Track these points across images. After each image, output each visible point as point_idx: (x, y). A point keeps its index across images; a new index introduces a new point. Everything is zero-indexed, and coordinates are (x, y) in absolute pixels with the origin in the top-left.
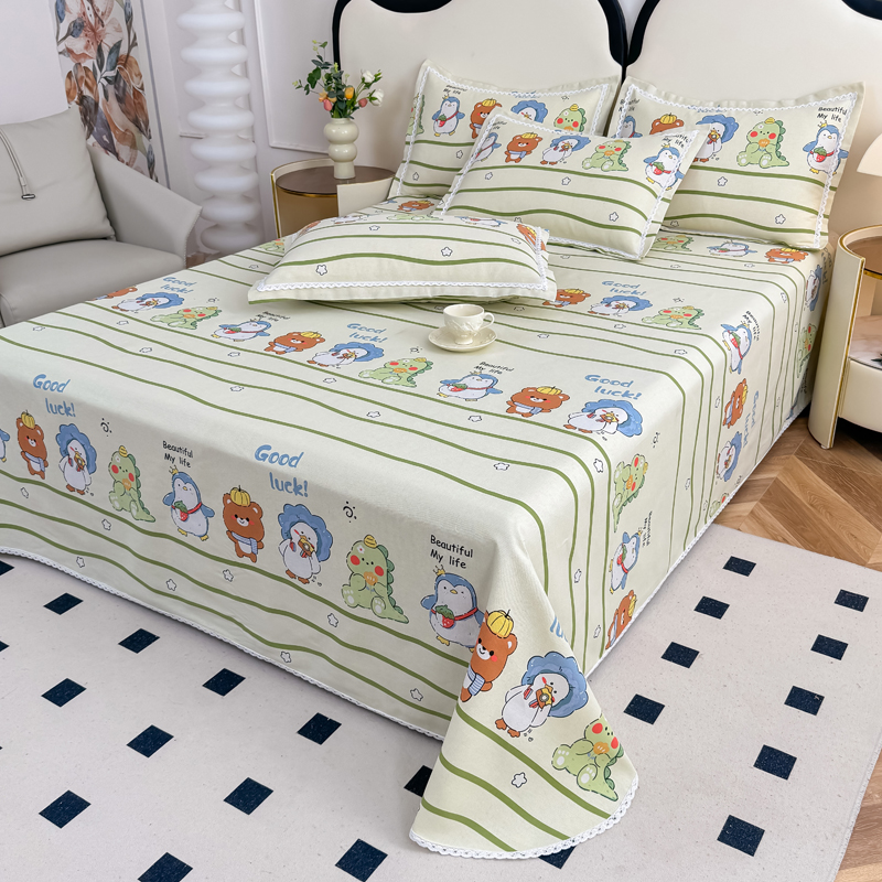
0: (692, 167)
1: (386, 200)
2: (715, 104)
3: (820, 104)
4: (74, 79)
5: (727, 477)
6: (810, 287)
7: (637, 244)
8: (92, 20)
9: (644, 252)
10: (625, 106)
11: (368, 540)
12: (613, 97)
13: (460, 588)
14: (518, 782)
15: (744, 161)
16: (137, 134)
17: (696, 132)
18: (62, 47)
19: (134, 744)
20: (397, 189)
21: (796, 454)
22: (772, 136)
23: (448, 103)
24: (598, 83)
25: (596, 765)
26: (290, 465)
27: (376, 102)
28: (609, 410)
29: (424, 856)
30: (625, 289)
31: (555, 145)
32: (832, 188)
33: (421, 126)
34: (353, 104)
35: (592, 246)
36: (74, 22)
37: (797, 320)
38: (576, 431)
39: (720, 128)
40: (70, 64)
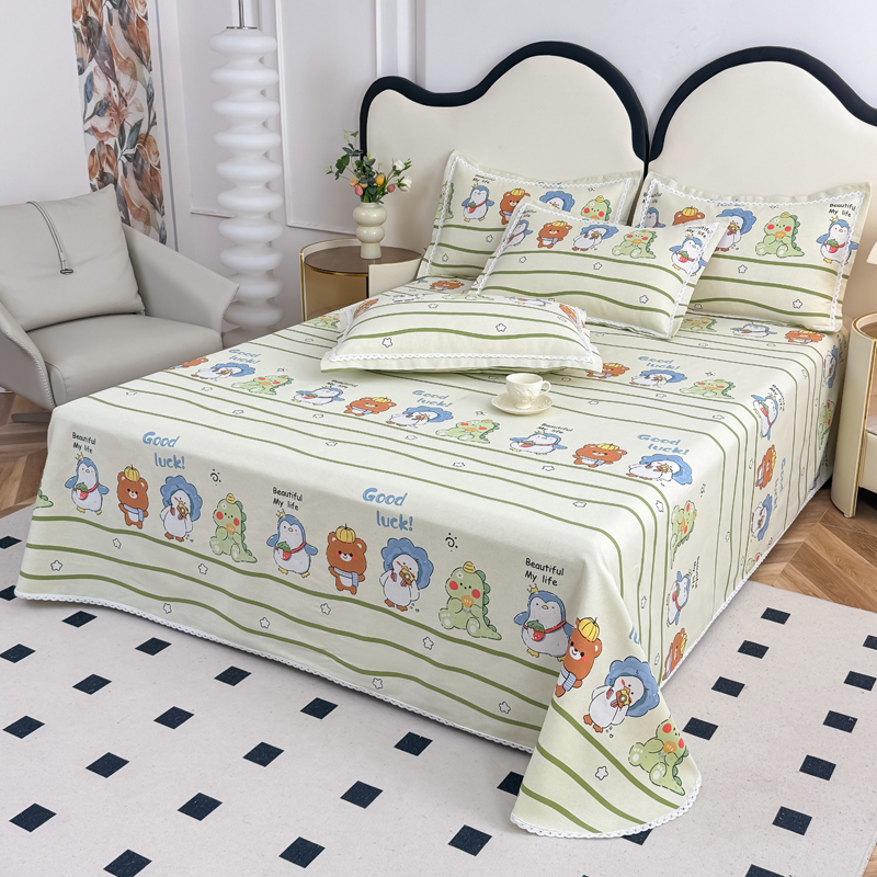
0: (713, 256)
1: (415, 279)
2: (732, 199)
3: (831, 201)
4: (96, 157)
5: (760, 536)
6: (828, 366)
7: (666, 325)
8: (117, 100)
9: (673, 332)
10: (649, 199)
11: (467, 567)
12: (636, 189)
13: (550, 604)
14: (601, 774)
15: (762, 251)
16: (151, 211)
17: (716, 224)
18: (88, 126)
19: (250, 757)
20: (425, 269)
21: (821, 522)
22: (788, 229)
23: (477, 191)
24: (622, 176)
25: (666, 764)
26: (396, 503)
27: (404, 188)
28: (663, 463)
29: (524, 837)
30: (660, 364)
31: (585, 233)
32: (844, 276)
33: (450, 212)
34: (383, 190)
35: (624, 326)
36: (100, 102)
37: (817, 396)
38: (638, 478)
39: (739, 221)
40: (93, 142)
